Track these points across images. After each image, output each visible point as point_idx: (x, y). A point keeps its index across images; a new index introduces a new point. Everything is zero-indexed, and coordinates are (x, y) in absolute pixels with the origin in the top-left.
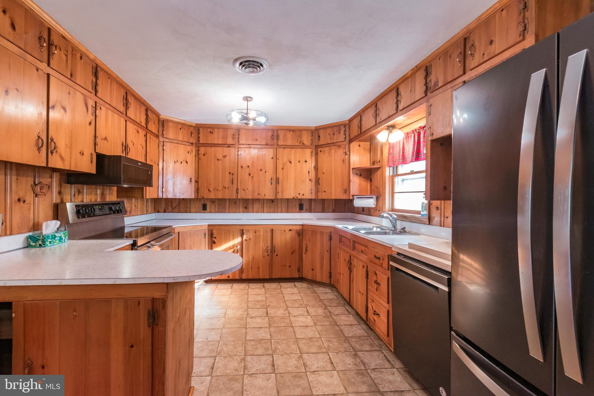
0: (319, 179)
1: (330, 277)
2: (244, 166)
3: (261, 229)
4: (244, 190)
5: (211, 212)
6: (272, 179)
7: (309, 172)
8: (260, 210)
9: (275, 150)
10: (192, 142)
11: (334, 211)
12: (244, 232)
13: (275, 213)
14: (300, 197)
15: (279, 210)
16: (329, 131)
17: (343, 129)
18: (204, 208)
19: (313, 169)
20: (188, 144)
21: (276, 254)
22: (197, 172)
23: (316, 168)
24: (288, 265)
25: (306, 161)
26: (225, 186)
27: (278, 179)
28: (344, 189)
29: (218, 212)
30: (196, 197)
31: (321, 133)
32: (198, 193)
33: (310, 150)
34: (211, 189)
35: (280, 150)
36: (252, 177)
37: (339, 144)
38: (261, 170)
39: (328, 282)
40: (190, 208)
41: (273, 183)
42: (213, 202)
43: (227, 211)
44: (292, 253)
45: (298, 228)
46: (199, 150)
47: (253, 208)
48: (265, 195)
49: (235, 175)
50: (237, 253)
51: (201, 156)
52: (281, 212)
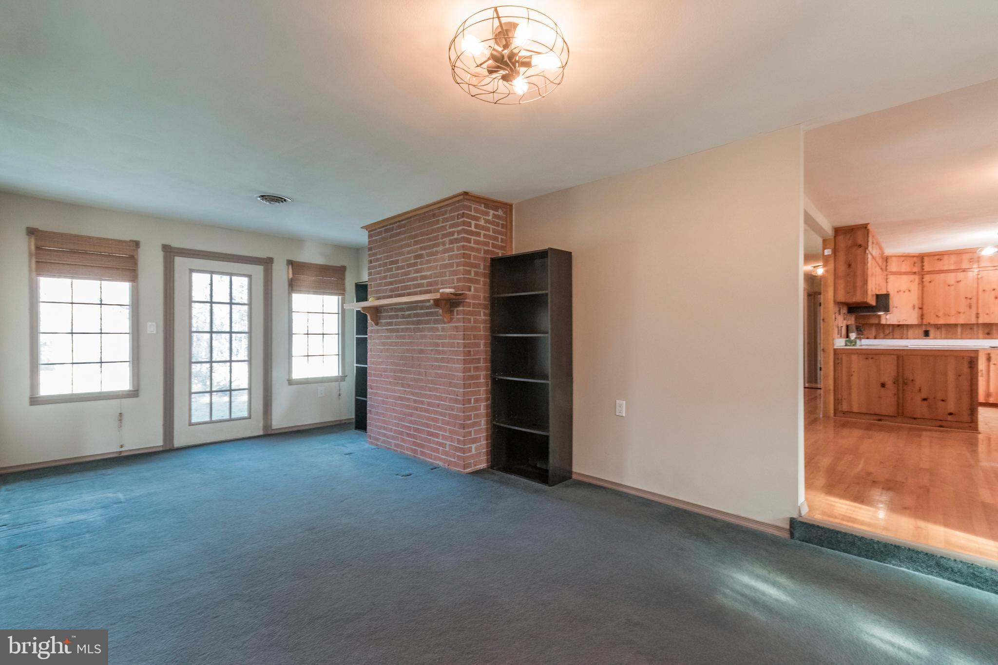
2: (987, 289)
4: (987, 314)
5: (935, 338)
10: (914, 271)
18: (926, 334)
22: (921, 299)
26: (959, 311)
29: (946, 338)
30: (920, 323)
32: (922, 319)
34: (941, 315)
40: (907, 334)
43: (959, 337)
46: (923, 278)
51: (926, 283)
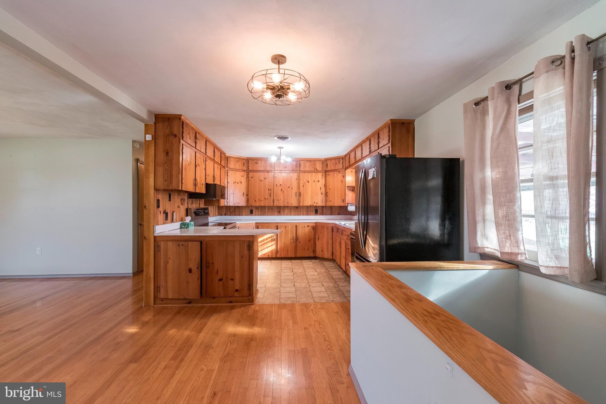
0: (327, 193)
1: (333, 255)
2: (278, 185)
3: (289, 226)
4: (278, 200)
5: (256, 215)
6: (296, 193)
7: (321, 188)
8: (289, 213)
9: (298, 173)
10: (244, 169)
11: (339, 214)
12: (278, 227)
13: (299, 215)
14: (315, 205)
15: (302, 213)
16: (333, 161)
17: (341, 161)
18: (251, 212)
19: (323, 186)
20: (241, 171)
21: (299, 241)
22: (247, 189)
23: (325, 186)
24: (307, 248)
25: (319, 181)
26: (265, 198)
27: (300, 193)
28: (343, 199)
29: (261, 215)
30: (247, 205)
31: (329, 162)
32: (248, 202)
33: (322, 174)
34: (256, 200)
35: (302, 174)
36: (283, 192)
37: (339, 170)
38: (289, 187)
39: (331, 258)
40: (242, 212)
41: (297, 196)
42: (257, 209)
43: (267, 214)
44: (309, 241)
45: (313, 225)
46: (248, 175)
47: (284, 212)
48: (292, 203)
49: (272, 190)
50: (274, 241)
51: (250, 178)
52: (303, 215)
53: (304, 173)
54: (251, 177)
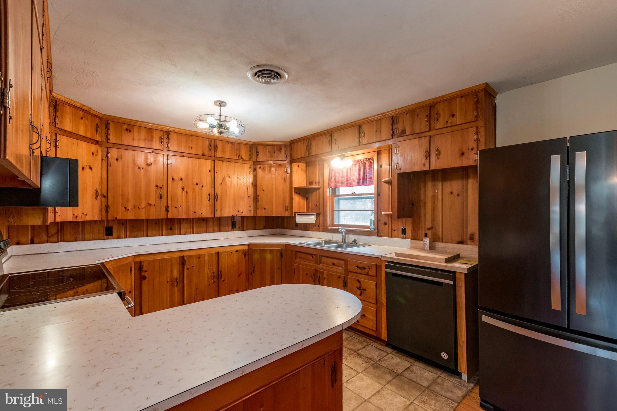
0: (258, 196)
2: (176, 178)
3: (205, 254)
4: (176, 207)
6: (209, 195)
7: (247, 189)
8: (189, 230)
9: (213, 162)
10: (97, 140)
11: (265, 228)
12: (185, 259)
13: (206, 233)
14: (234, 215)
15: (211, 229)
16: (269, 148)
17: (283, 149)
19: (251, 185)
20: (91, 141)
21: (222, 279)
23: (254, 185)
26: (150, 202)
27: (217, 195)
28: (285, 206)
29: (130, 237)
30: (101, 219)
31: (260, 149)
32: (107, 212)
33: (248, 165)
34: (129, 207)
35: (218, 163)
36: (187, 192)
37: (280, 162)
38: (197, 184)
41: (210, 200)
42: (123, 224)
43: (145, 234)
44: (239, 276)
45: (244, 248)
46: (108, 153)
47: (180, 229)
48: (202, 213)
49: (164, 188)
51: (112, 161)
52: (214, 232)
53: (223, 161)
54: (116, 157)
